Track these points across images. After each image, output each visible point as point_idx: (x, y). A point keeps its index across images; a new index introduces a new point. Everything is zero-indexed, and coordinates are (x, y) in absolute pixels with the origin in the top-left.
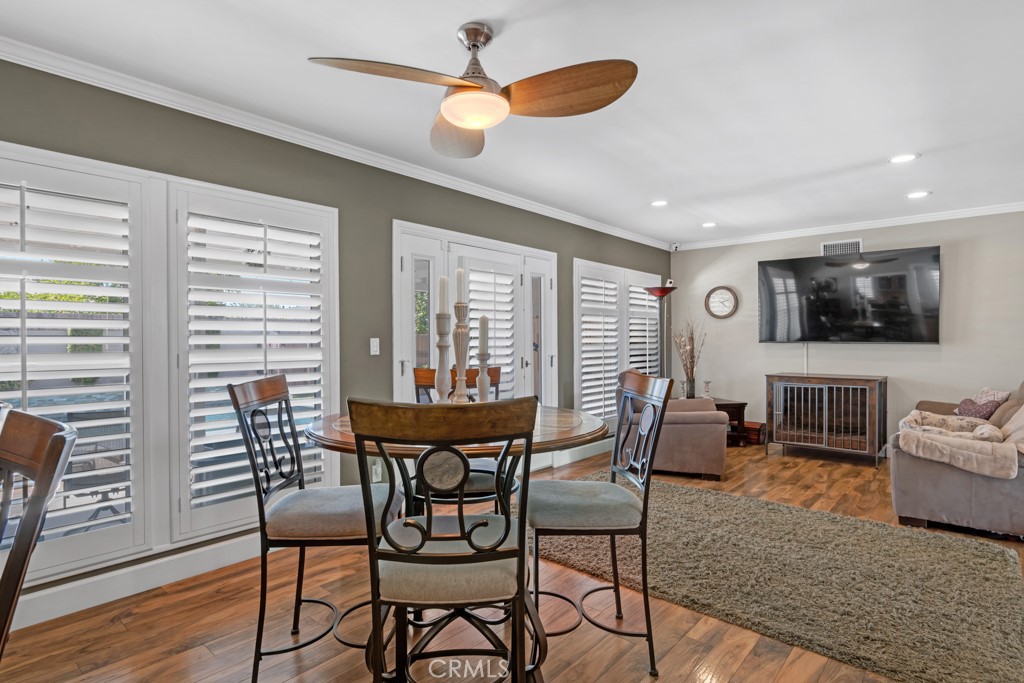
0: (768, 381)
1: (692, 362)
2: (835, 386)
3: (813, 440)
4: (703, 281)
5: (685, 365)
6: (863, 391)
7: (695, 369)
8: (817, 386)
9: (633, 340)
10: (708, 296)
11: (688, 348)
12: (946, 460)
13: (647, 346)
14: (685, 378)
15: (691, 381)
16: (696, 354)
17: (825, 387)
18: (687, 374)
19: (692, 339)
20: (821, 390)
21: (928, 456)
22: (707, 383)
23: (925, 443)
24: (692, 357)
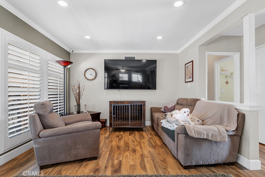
0: (110, 103)
1: (79, 97)
2: (133, 104)
3: (126, 125)
4: (83, 66)
5: (76, 99)
6: (141, 105)
7: (80, 100)
8: (127, 105)
9: (49, 87)
10: (86, 71)
11: (78, 91)
12: (205, 137)
13: (58, 91)
14: (76, 104)
15: (79, 105)
16: (81, 94)
17: (129, 105)
18: (77, 102)
19: (79, 88)
20: (128, 106)
21: (199, 137)
22: (85, 105)
23: (197, 131)
24: (79, 95)
